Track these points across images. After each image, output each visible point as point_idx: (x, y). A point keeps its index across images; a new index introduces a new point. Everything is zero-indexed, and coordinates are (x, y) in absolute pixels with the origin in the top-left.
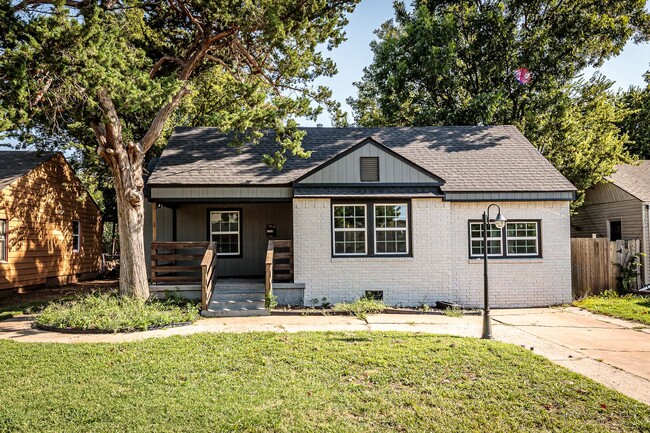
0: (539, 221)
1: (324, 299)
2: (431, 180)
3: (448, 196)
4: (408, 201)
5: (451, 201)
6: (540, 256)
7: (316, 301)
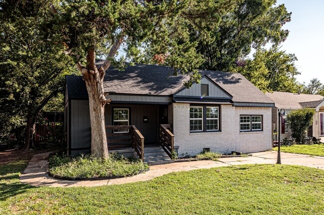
0: (262, 115)
1: (187, 153)
2: (228, 97)
3: (235, 104)
4: (219, 105)
5: (236, 106)
6: (262, 130)
7: (183, 154)
